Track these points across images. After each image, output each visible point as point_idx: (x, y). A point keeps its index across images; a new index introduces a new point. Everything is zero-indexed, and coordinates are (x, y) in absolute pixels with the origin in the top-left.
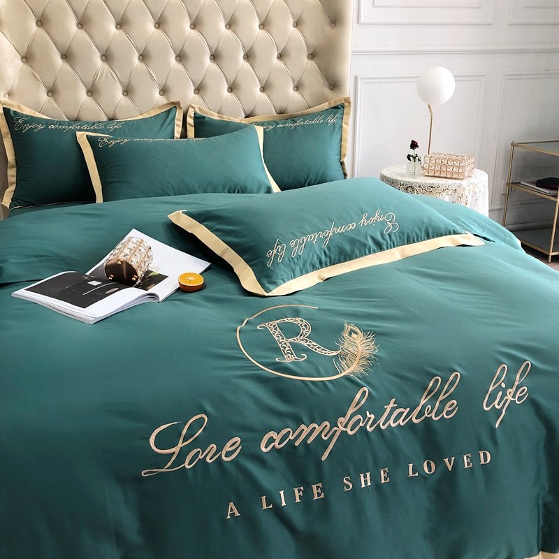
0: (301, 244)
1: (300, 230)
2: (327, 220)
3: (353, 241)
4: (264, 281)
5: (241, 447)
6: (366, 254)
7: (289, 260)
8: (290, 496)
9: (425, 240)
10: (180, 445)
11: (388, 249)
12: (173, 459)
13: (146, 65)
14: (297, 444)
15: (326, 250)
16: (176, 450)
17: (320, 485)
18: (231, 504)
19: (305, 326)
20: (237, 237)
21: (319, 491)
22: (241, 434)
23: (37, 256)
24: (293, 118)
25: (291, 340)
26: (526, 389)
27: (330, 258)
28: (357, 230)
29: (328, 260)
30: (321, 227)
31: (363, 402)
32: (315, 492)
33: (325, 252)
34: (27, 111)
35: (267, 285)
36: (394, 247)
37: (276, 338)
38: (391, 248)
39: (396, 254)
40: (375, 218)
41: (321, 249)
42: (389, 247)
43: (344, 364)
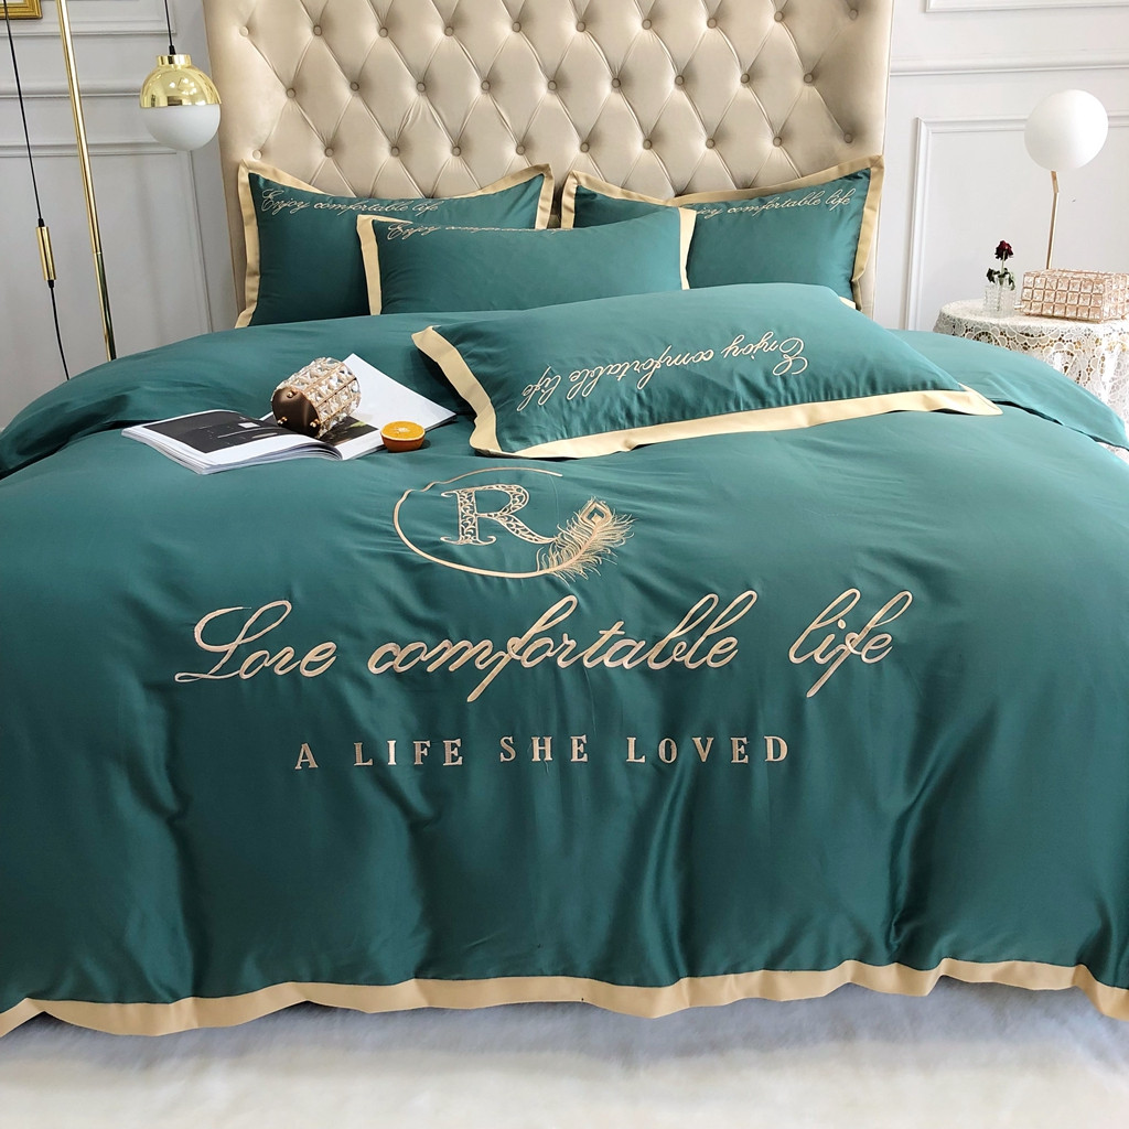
2: (658, 343)
3: (701, 383)
4: (506, 435)
5: (334, 658)
6: (728, 411)
7: (561, 403)
8: (406, 751)
9: (866, 395)
10: (239, 641)
11: (779, 405)
12: (223, 661)
13: (494, 98)
14: (430, 669)
15: (643, 394)
16: (231, 647)
17: (458, 742)
18: (305, 747)
19: (520, 498)
21: (455, 752)
22: (341, 637)
23: (185, 385)
24: (763, 197)
25: (485, 515)
26: (890, 638)
27: (650, 410)
28: (714, 364)
29: (646, 413)
30: (642, 353)
31: (560, 619)
32: (448, 752)
33: (639, 397)
34: (287, 180)
35: (508, 441)
36: (795, 403)
37: (461, 509)
38: (787, 404)
39: (797, 417)
40: (758, 346)
41: (633, 391)
42: (783, 402)
43: (554, 558)
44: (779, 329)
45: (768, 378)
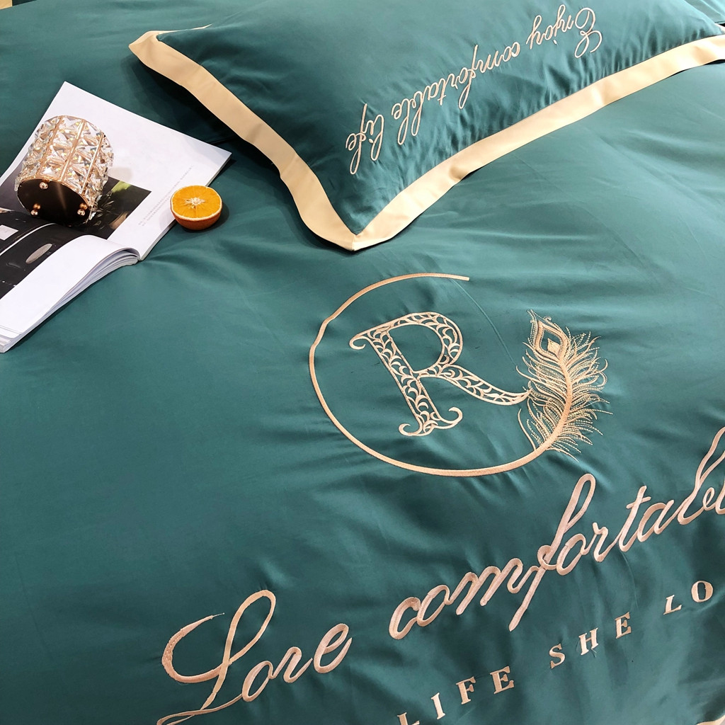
0: (414, 111)
1: (409, 76)
2: (463, 44)
3: (516, 86)
4: (348, 208)
5: (350, 641)
6: (539, 108)
7: (394, 153)
8: (451, 698)
10: (228, 660)
11: (580, 88)
12: (217, 688)
14: (460, 611)
15: (464, 112)
16: (220, 671)
17: (507, 670)
19: (450, 332)
20: (277, 98)
21: (505, 679)
25: (423, 373)
27: (472, 128)
28: (524, 58)
29: (469, 133)
30: (452, 62)
32: (498, 681)
33: (462, 118)
35: (353, 216)
36: (592, 82)
37: (393, 371)
40: (557, 27)
41: (456, 113)
42: (583, 84)
43: (541, 422)
45: (571, 62)
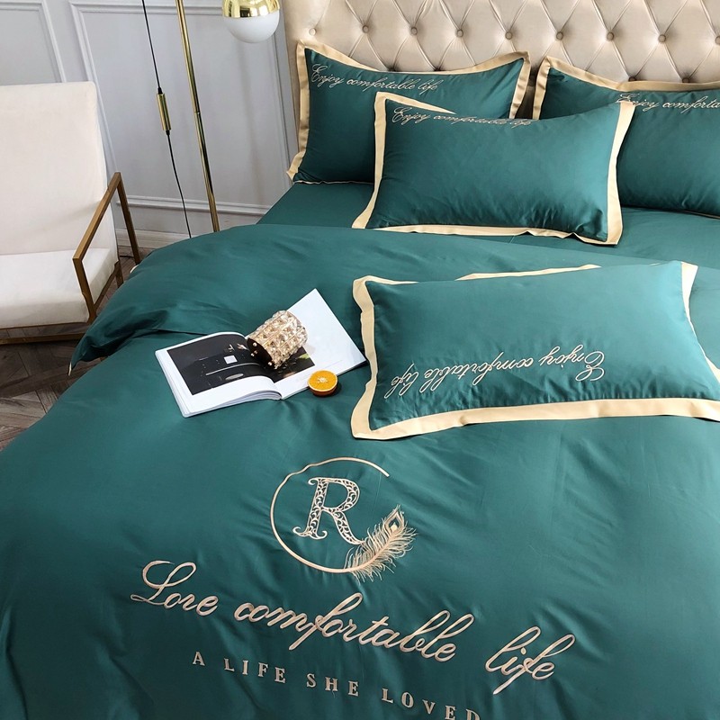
0: (439, 377)
2: (494, 348)
3: (520, 384)
4: (374, 414)
5: (215, 607)
6: (538, 402)
7: (415, 395)
8: (253, 668)
9: (647, 397)
10: (166, 584)
11: (579, 400)
14: (270, 624)
15: (476, 388)
17: (283, 670)
19: (354, 497)
21: (282, 675)
22: (221, 594)
25: (326, 509)
28: (532, 369)
29: (478, 401)
30: (480, 358)
31: (350, 609)
32: (278, 674)
33: (473, 391)
35: (375, 420)
36: (591, 399)
37: (315, 501)
38: (585, 399)
39: (591, 409)
40: (568, 357)
41: (468, 387)
42: (581, 398)
43: (357, 559)
44: (589, 344)
45: (572, 382)
